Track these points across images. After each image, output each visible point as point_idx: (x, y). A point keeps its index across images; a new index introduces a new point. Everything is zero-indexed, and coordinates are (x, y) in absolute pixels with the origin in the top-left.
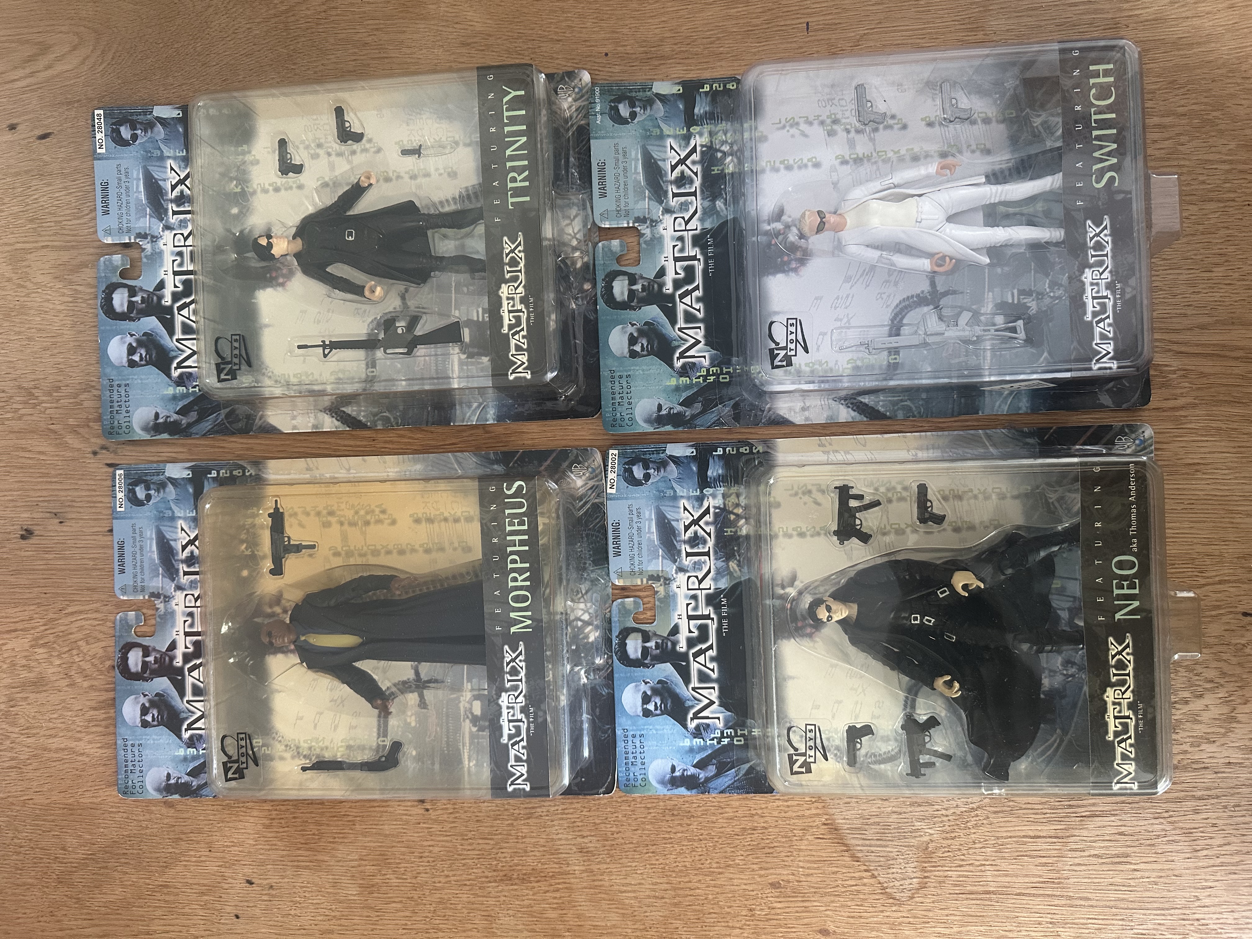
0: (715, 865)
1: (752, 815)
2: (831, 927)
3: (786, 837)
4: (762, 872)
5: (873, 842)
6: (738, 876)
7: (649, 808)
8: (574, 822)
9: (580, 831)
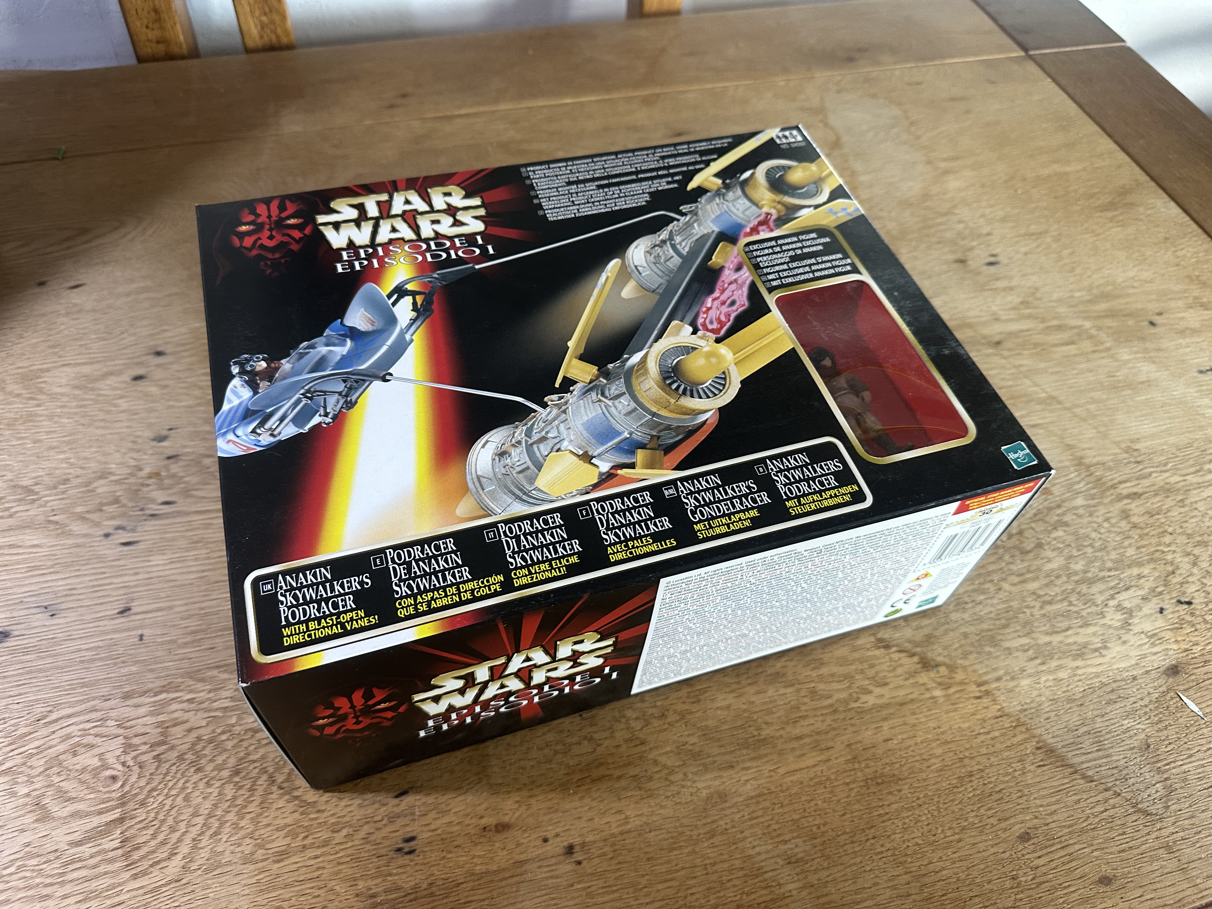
0: (949, 833)
1: (961, 760)
2: (1110, 872)
3: (1008, 774)
4: (1004, 825)
5: (1095, 755)
6: (979, 839)
7: (847, 784)
8: (769, 826)
9: (778, 836)
